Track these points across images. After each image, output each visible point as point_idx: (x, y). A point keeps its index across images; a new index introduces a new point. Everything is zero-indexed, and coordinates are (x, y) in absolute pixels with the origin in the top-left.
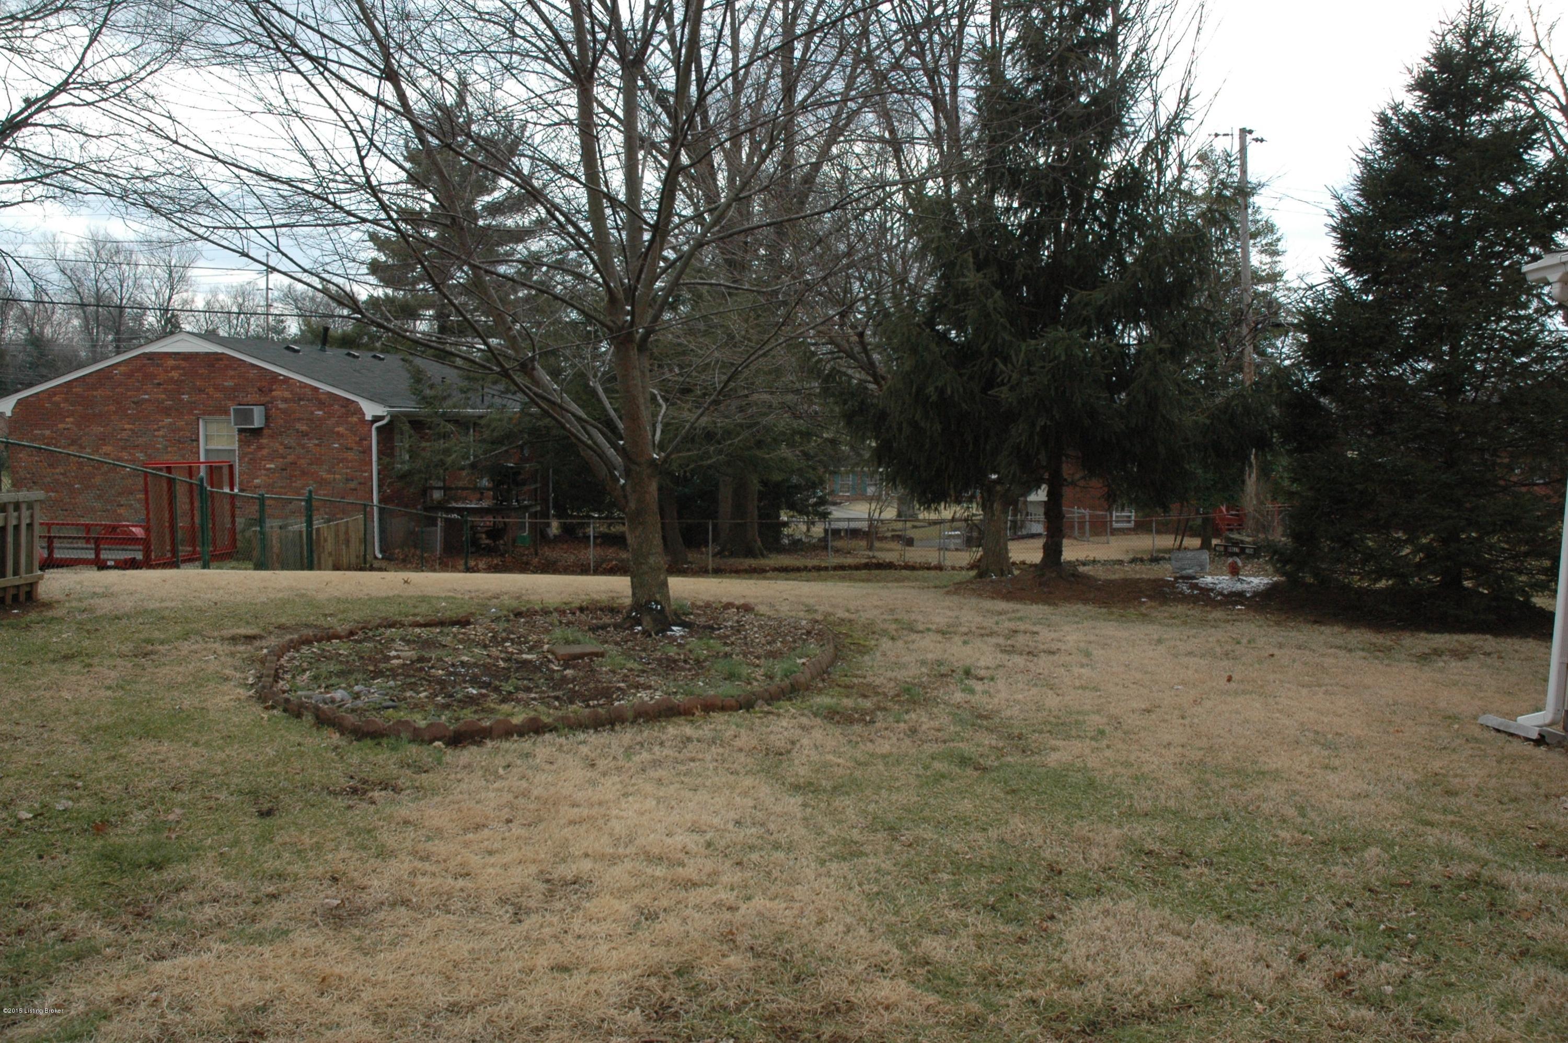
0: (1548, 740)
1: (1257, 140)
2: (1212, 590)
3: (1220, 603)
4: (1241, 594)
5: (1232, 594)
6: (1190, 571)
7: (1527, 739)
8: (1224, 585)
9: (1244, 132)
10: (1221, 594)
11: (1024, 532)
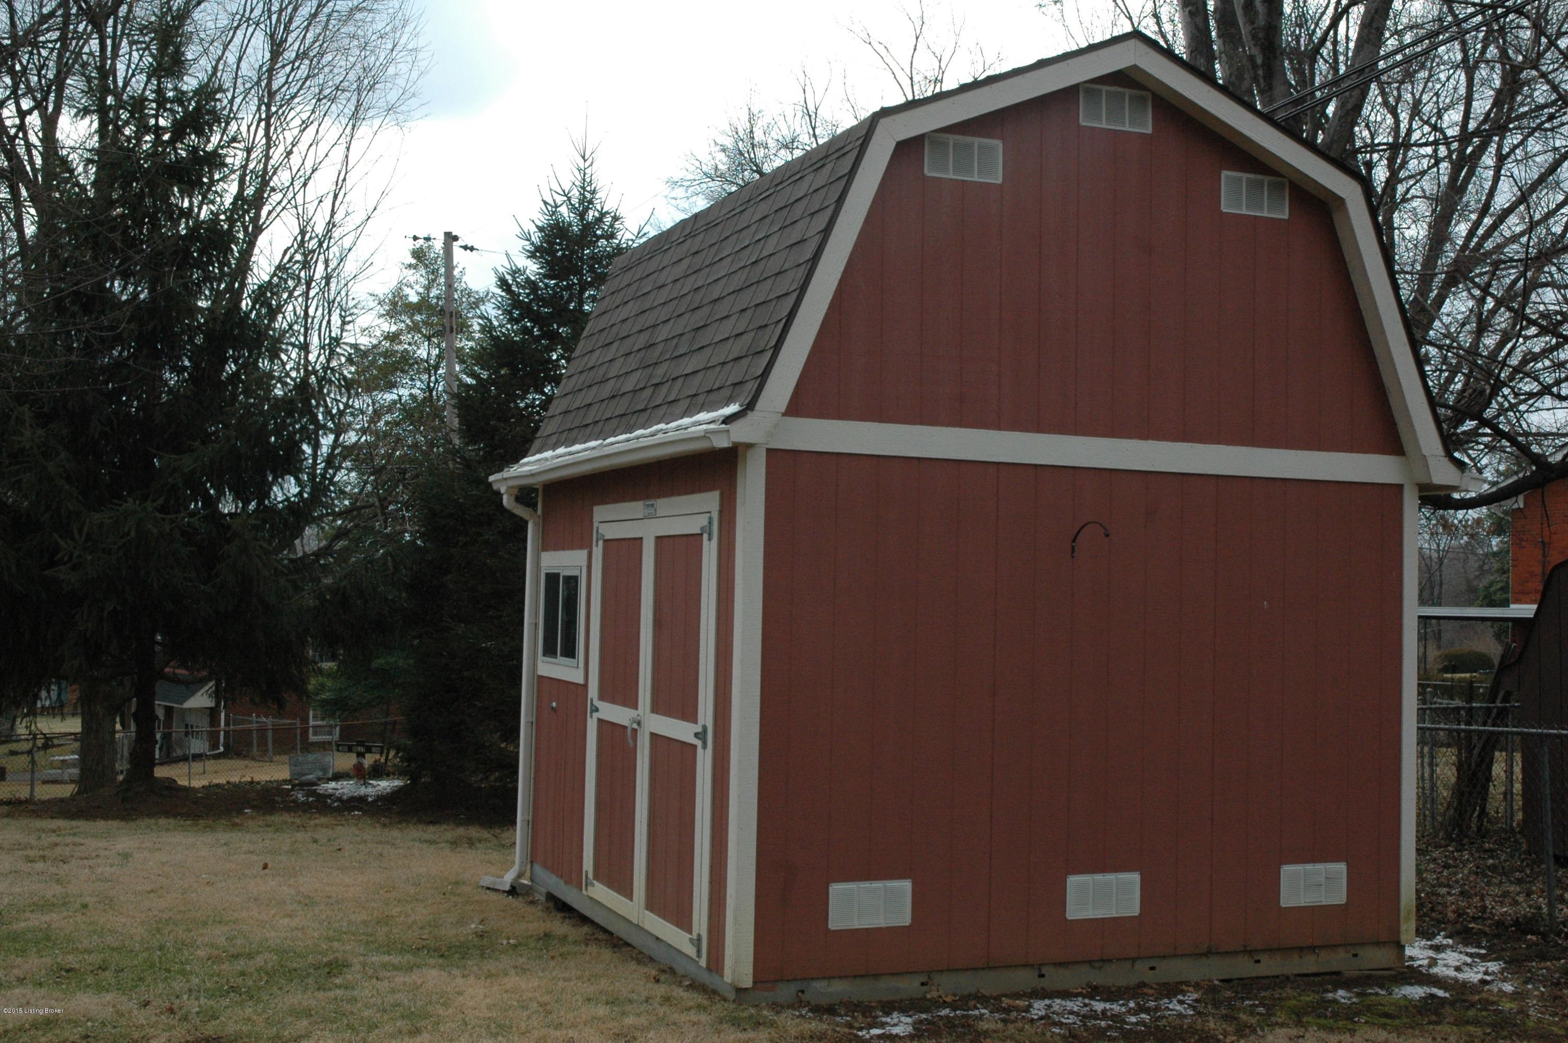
0: (518, 891)
1: (465, 248)
2: (330, 796)
3: (336, 810)
4: (362, 799)
5: (352, 799)
6: (310, 777)
7: (504, 892)
8: (346, 791)
9: (450, 238)
10: (340, 799)
11: (179, 752)
